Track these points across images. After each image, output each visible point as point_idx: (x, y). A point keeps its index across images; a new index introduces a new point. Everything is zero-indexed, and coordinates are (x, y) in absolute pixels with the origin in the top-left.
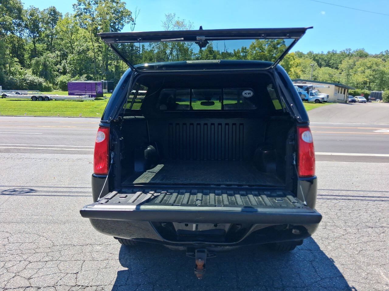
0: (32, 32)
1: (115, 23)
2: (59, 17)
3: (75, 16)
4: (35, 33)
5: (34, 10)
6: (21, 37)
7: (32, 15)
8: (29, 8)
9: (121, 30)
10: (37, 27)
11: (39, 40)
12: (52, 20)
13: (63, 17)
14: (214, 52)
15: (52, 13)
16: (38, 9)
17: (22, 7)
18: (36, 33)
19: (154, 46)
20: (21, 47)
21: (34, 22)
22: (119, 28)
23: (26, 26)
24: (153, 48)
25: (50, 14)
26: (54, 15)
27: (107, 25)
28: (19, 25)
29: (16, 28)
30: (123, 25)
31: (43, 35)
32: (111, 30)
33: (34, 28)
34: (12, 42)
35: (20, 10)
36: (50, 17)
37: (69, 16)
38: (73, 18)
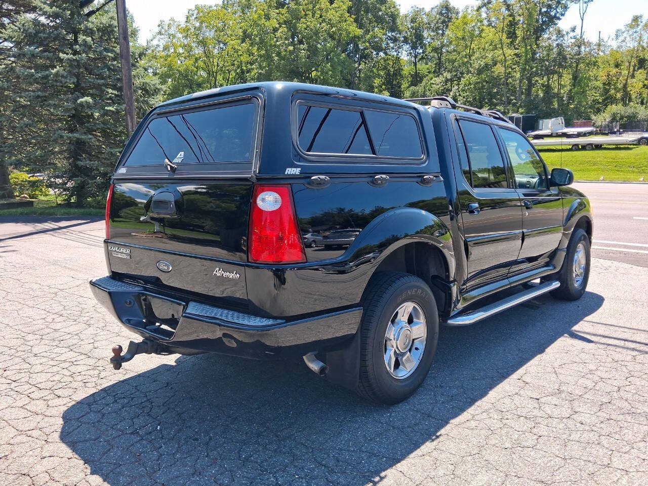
0: (414, 47)
1: (549, 7)
2: (454, 15)
3: (479, 8)
4: (417, 48)
5: (418, 11)
6: (399, 58)
7: (413, 21)
8: (411, 10)
9: (561, 17)
10: (419, 37)
11: (422, 58)
12: (444, 22)
13: (460, 15)
15: (444, 12)
16: (423, 9)
17: (396, 13)
18: (419, 48)
19: (625, 38)
20: (398, 72)
21: (416, 31)
22: (558, 15)
23: (406, 40)
24: (624, 41)
25: (441, 14)
26: (446, 13)
27: (530, 13)
28: (395, 40)
29: (391, 45)
30: (566, 8)
31: (429, 49)
32: (542, 21)
33: (416, 40)
34: (385, 68)
35: (394, 17)
36: (440, 19)
37: (469, 11)
38: (475, 13)
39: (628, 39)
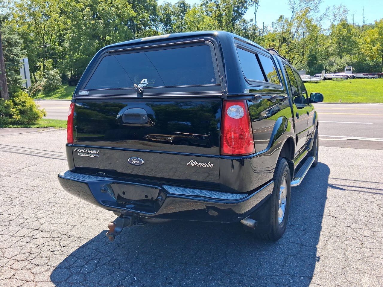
0: (166, 25)
1: (238, 7)
2: (188, 8)
3: (202, 5)
4: (168, 26)
5: (167, 4)
6: (157, 31)
7: (165, 10)
8: (163, 3)
9: (244, 13)
10: (169, 19)
12: (182, 12)
13: (191, 8)
14: (348, 25)
15: (182, 6)
16: (170, 3)
17: (156, 5)
18: (169, 26)
19: (277, 26)
21: (167, 16)
22: (243, 12)
23: (161, 21)
24: (276, 28)
25: (180, 7)
26: (183, 7)
27: (229, 10)
28: (155, 20)
29: (153, 23)
30: (246, 8)
31: (174, 27)
32: (235, 15)
33: (167, 21)
35: (155, 7)
36: (180, 10)
37: (196, 6)
38: (199, 8)
39: (278, 27)
